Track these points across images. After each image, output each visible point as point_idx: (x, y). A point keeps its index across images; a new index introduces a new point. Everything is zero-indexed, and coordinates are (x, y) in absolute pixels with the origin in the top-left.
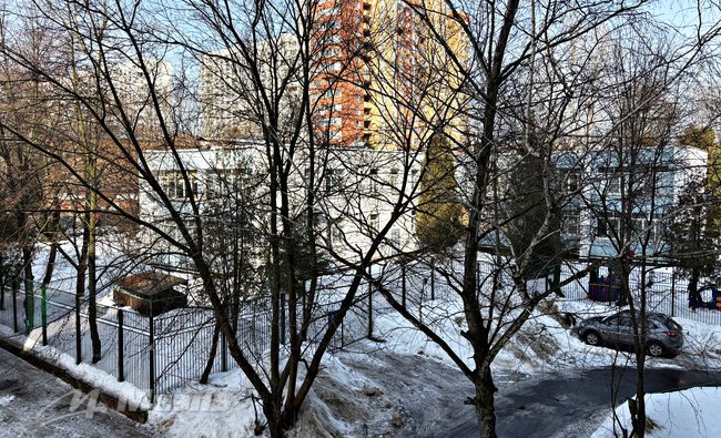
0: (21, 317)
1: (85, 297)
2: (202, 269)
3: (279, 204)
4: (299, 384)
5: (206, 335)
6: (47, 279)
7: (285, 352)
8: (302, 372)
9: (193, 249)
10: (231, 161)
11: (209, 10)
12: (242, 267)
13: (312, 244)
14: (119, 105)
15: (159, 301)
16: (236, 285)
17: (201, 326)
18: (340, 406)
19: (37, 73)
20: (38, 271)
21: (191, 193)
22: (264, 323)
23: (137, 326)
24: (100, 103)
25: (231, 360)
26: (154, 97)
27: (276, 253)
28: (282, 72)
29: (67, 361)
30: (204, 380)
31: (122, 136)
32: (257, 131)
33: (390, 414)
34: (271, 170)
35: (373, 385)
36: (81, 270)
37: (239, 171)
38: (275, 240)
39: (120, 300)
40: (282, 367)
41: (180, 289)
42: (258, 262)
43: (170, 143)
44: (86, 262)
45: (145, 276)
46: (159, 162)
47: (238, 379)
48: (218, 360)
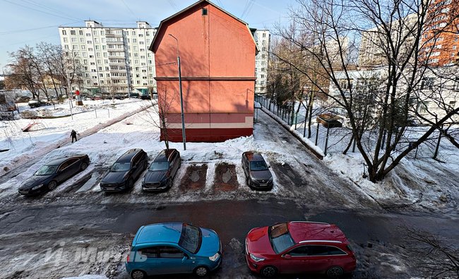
0: (290, 121)
1: (308, 118)
2: (350, 115)
3: (391, 91)
4: (387, 166)
5: (348, 138)
6: (298, 111)
7: (382, 153)
8: (389, 162)
9: (348, 107)
10: (370, 74)
12: (367, 116)
13: (406, 110)
14: (327, 56)
15: (332, 124)
16: (363, 123)
17: (347, 135)
18: (407, 181)
19: (303, 48)
20: (296, 109)
21: (350, 86)
22: (374, 139)
23: (323, 130)
24: (321, 56)
25: (357, 148)
26: (341, 51)
27: (385, 112)
29: (301, 136)
30: (345, 153)
31: (327, 66)
32: (385, 61)
33: (439, 194)
34: (390, 78)
35: (430, 179)
36: (307, 110)
37: (373, 78)
38: (385, 107)
39: (319, 121)
40: (379, 157)
41: (340, 121)
42: (375, 116)
43: (344, 68)
44: (309, 108)
45: (328, 115)
46: (340, 76)
47: (359, 156)
48: (351, 148)
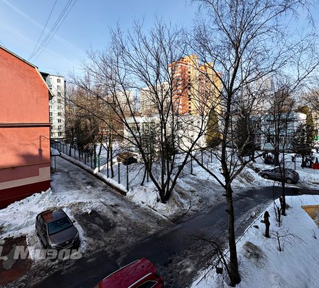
0: (93, 164)
1: (109, 159)
2: (141, 151)
3: (163, 132)
4: (170, 187)
5: (143, 171)
6: (99, 154)
7: (166, 177)
8: (171, 184)
9: (139, 146)
10: (150, 120)
11: (144, 78)
12: (153, 151)
13: (174, 145)
14: (119, 105)
15: (129, 161)
16: (151, 156)
17: (141, 168)
18: (182, 195)
19: (98, 97)
20: (97, 151)
21: (138, 129)
22: (159, 168)
23: (124, 167)
24: (114, 104)
25: (150, 179)
26: (128, 102)
27: (163, 147)
28: (164, 94)
29: (105, 177)
30: (142, 184)
31: (119, 113)
32: (157, 111)
33: (198, 198)
34: (161, 123)
35: (193, 189)
36: (108, 151)
37: (152, 123)
38: (162, 143)
39: (119, 160)
40: (165, 182)
41: (135, 157)
42: (157, 150)
43: (133, 115)
44: (109, 149)
45: (126, 153)
46: (130, 120)
47: (151, 185)
48: (146, 178)
